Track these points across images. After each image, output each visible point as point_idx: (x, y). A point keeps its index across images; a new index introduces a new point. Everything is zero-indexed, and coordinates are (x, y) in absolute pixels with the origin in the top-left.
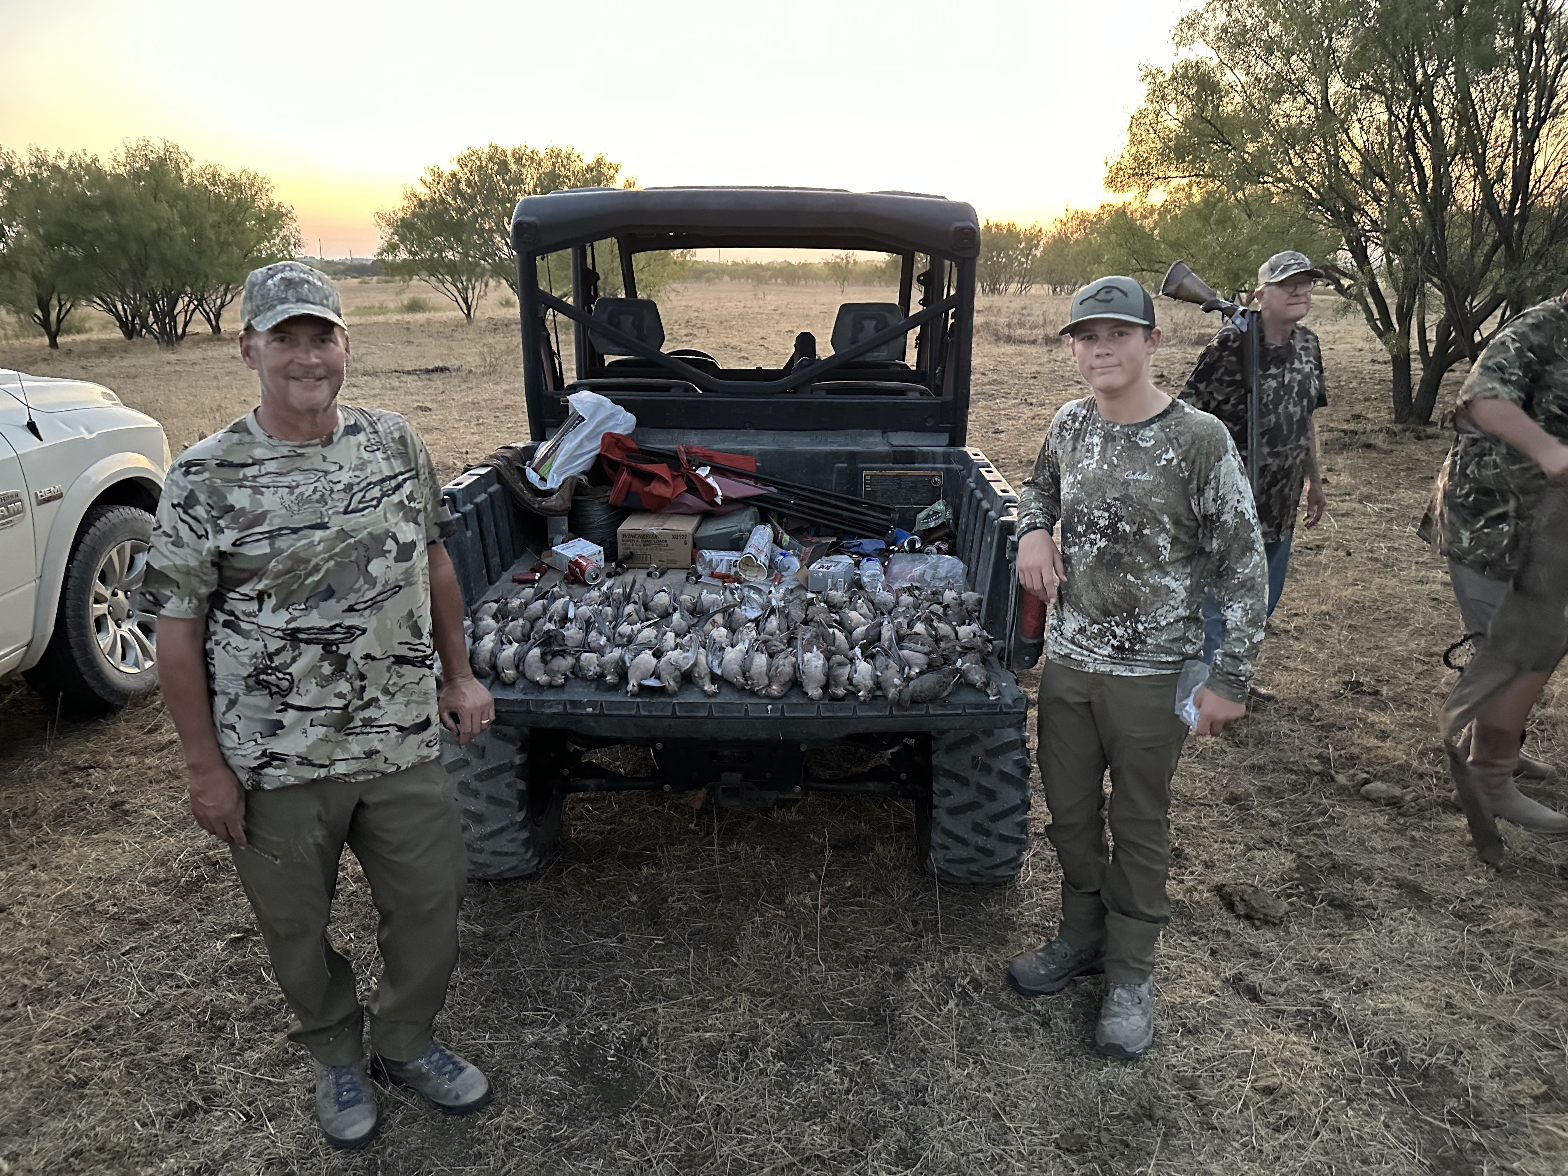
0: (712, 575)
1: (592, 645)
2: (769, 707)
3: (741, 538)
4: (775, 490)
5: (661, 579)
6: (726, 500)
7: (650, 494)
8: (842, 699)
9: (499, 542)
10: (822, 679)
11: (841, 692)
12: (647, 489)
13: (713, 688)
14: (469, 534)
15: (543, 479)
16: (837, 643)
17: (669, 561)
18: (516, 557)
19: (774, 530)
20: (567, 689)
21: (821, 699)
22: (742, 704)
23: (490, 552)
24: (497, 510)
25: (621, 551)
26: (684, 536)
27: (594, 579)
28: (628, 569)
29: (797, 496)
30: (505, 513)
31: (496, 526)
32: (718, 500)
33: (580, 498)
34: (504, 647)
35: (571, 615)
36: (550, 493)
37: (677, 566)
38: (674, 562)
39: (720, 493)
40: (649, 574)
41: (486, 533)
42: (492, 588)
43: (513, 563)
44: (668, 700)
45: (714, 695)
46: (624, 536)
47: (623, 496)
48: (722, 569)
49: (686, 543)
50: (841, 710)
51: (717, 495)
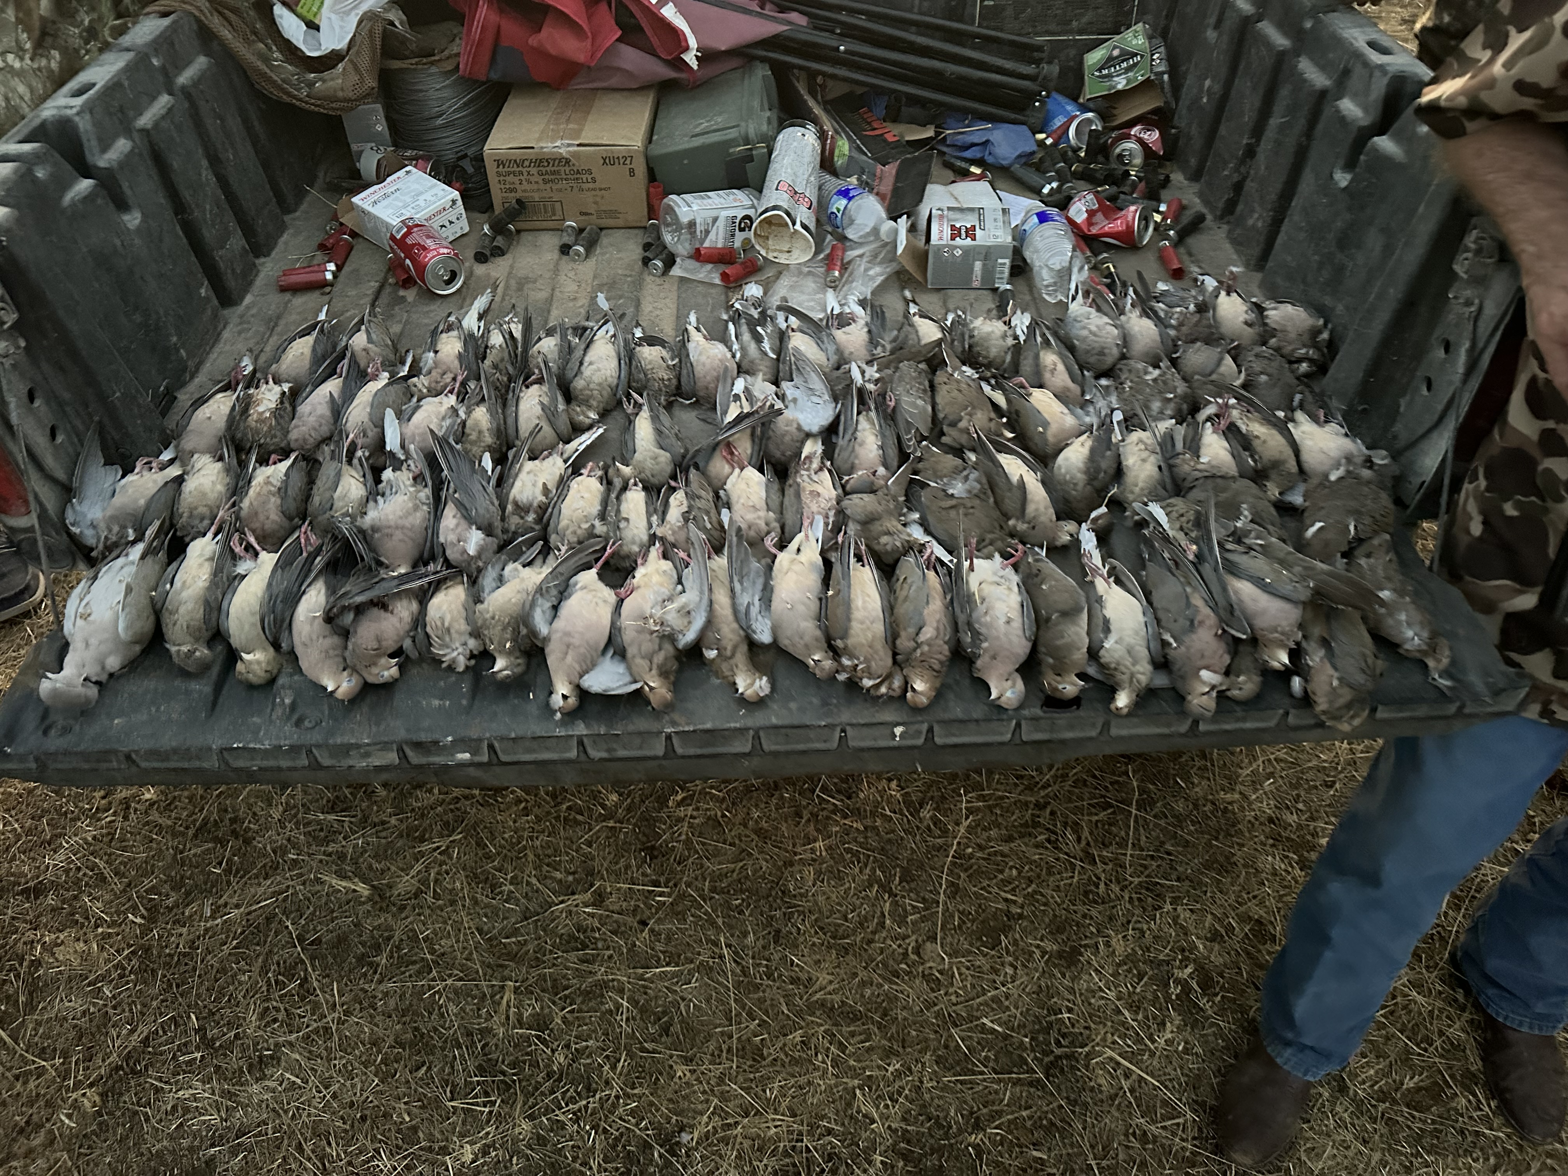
0: (697, 255)
1: (451, 554)
2: (898, 730)
3: (748, 158)
4: (802, 20)
5: (591, 263)
6: (706, 56)
7: (541, 53)
8: (1076, 702)
9: (231, 198)
10: (1021, 647)
11: (1070, 686)
12: (533, 41)
13: (760, 686)
14: (133, 220)
15: (313, 26)
16: (1030, 509)
17: (600, 214)
18: (287, 210)
19: (822, 136)
20: (400, 700)
21: (1021, 706)
22: (830, 727)
23: (209, 234)
24: (211, 124)
25: (498, 196)
26: (627, 158)
27: (449, 282)
28: (518, 232)
29: (850, 32)
30: (234, 123)
31: (215, 161)
32: (690, 58)
33: (396, 64)
34: (241, 569)
35: (392, 443)
36: (332, 59)
37: (620, 222)
38: (613, 214)
39: (693, 42)
40: (565, 249)
41: (187, 195)
42: (233, 314)
43: (282, 228)
44: (654, 726)
45: (760, 703)
46: (499, 163)
47: (486, 57)
48: (716, 239)
49: (632, 172)
50: (1071, 727)
51: (687, 48)
